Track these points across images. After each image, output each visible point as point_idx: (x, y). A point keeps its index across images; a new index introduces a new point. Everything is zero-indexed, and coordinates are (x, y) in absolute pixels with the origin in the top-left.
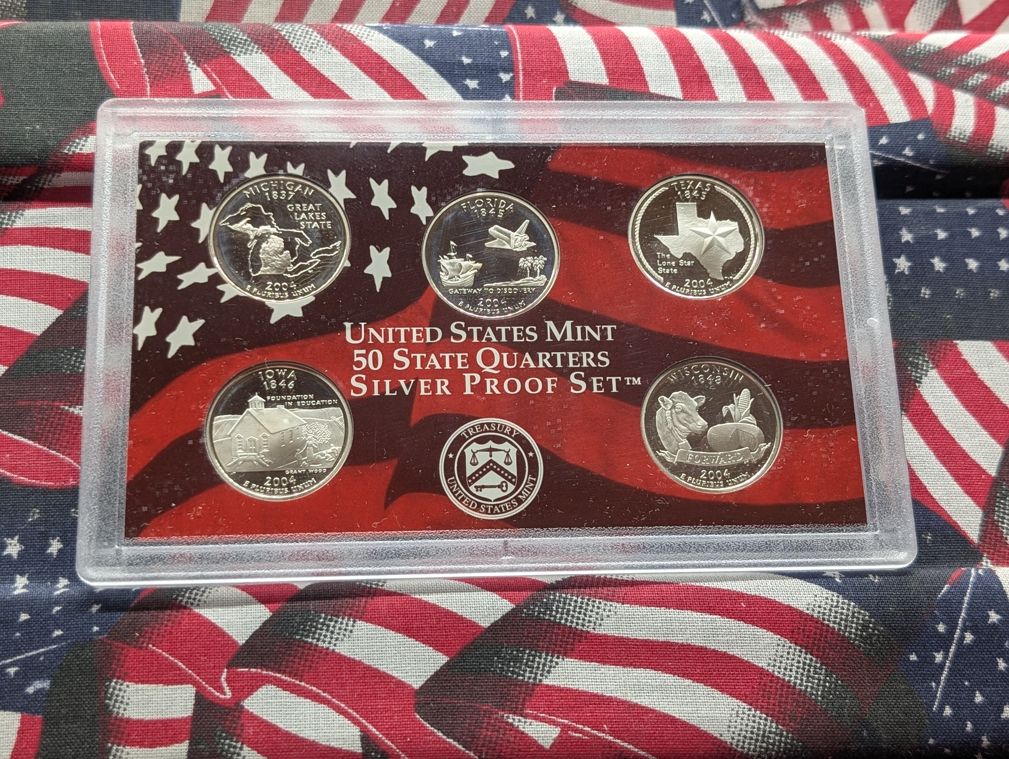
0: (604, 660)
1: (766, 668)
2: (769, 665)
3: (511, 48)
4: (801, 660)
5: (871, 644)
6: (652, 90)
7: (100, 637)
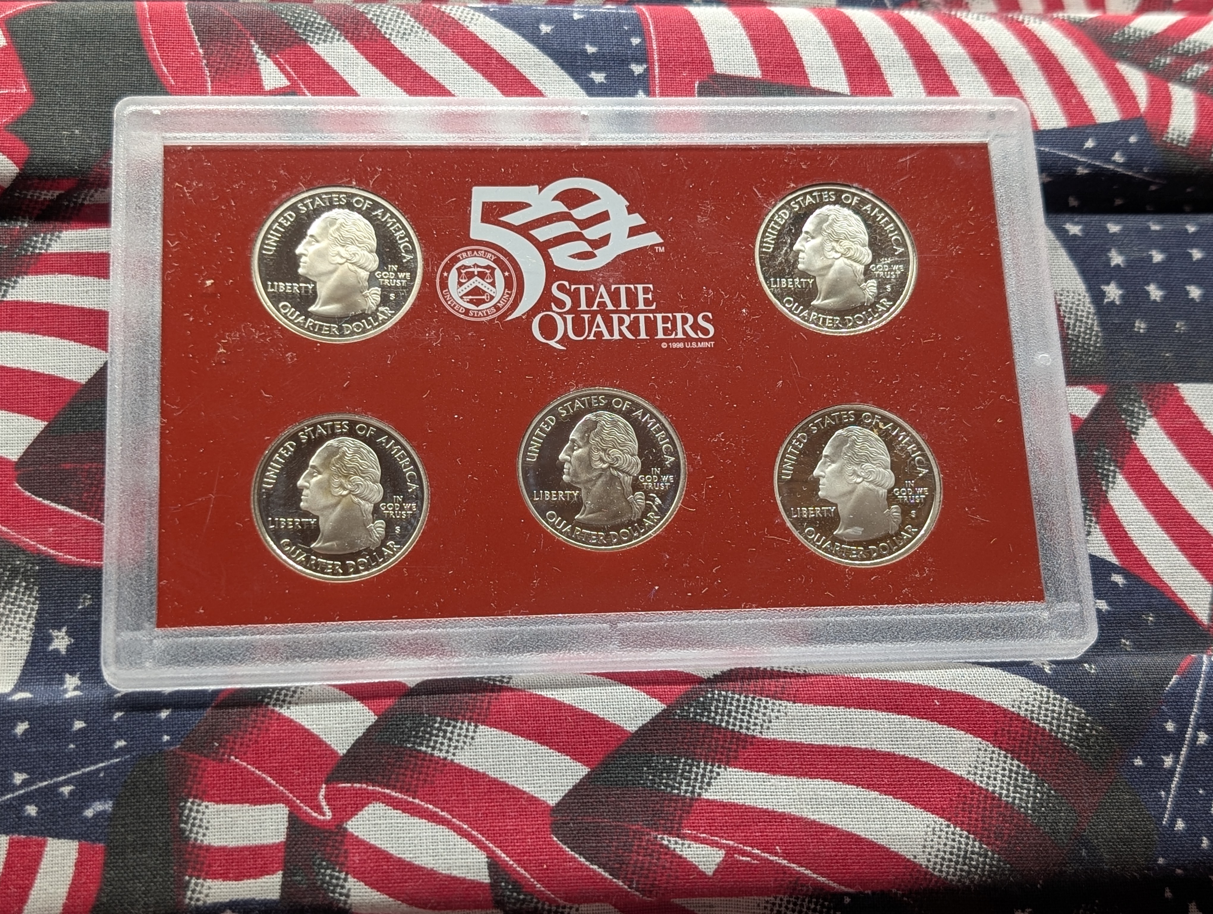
0: (774, 769)
1: (966, 777)
2: (969, 773)
3: (643, 34)
4: (1007, 766)
5: (1089, 747)
6: (814, 83)
7: (172, 748)
